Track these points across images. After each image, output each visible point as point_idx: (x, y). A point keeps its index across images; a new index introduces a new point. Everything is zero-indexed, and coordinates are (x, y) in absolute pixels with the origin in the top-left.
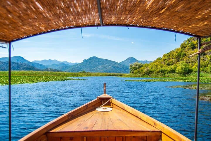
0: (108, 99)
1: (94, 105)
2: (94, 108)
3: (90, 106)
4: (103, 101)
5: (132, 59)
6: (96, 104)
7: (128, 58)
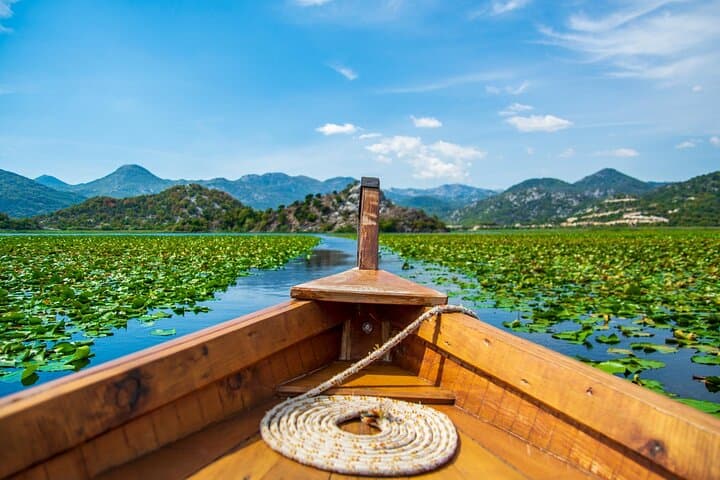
0: (400, 312)
1: (254, 369)
2: (244, 397)
3: (196, 376)
4: (348, 326)
5: (136, 172)
6: (270, 358)
7: (121, 168)
